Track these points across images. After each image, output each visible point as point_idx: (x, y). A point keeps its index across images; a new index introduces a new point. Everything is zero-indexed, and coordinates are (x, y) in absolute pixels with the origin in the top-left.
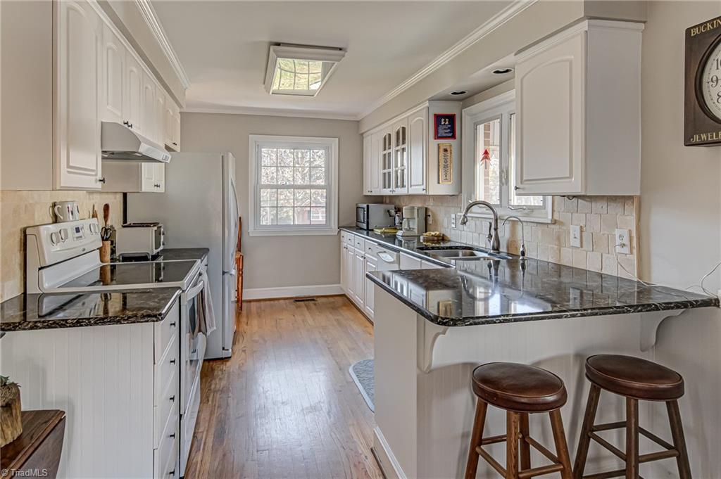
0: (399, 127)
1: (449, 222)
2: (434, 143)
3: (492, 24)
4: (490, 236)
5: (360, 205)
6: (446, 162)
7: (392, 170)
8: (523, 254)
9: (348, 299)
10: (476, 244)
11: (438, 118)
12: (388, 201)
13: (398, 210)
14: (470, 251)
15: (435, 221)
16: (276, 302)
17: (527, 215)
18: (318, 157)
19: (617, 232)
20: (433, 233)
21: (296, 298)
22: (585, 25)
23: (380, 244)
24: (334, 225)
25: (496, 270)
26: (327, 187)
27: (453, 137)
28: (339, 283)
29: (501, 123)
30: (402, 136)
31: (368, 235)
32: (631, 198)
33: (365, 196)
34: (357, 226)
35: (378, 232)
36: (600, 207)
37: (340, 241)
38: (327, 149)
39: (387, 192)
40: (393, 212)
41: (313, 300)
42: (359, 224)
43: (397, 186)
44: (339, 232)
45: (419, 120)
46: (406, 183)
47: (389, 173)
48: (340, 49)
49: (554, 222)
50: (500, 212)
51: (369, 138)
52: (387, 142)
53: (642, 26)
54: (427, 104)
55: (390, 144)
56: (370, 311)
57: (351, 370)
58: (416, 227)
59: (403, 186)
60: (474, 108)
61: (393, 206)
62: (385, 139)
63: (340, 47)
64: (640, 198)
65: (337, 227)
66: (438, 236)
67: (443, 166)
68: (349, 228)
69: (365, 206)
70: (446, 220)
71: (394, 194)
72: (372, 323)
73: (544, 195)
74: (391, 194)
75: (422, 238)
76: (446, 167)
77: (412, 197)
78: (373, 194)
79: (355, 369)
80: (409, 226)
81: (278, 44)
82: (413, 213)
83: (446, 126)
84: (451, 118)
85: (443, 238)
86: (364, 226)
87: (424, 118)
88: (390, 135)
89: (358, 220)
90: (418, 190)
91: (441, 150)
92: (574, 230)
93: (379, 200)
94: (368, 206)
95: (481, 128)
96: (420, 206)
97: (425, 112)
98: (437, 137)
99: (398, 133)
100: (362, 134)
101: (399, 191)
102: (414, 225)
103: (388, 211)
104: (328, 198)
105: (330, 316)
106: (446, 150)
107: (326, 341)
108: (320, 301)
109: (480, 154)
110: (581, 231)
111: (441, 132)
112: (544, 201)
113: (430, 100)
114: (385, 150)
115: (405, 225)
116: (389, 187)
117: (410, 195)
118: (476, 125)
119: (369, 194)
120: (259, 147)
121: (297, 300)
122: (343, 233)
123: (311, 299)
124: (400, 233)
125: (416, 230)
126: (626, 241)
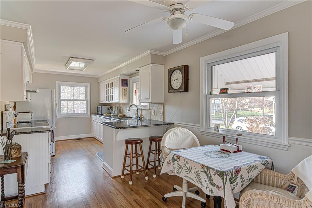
0: (111, 82)
1: (127, 111)
2: (121, 88)
3: (135, 59)
4: (136, 114)
5: (99, 106)
6: (125, 93)
7: (109, 95)
8: (143, 118)
9: (94, 138)
10: (133, 117)
11: (123, 80)
12: (108, 105)
13: (111, 108)
14: (131, 118)
15: (123, 111)
16: (67, 141)
17: (145, 108)
18: (83, 90)
19: (160, 111)
20: (122, 114)
21: (75, 139)
22: (151, 65)
23: (105, 118)
24: (89, 113)
25: (138, 123)
26: (86, 100)
27: (127, 86)
28: (91, 133)
29: (139, 83)
30: (112, 84)
31: (101, 115)
32: (162, 103)
33: (100, 103)
34: (97, 113)
35: (105, 115)
36: (157, 105)
37: (91, 119)
38: (86, 87)
39: (107, 102)
40: (110, 108)
42: (98, 112)
43: (111, 100)
44: (91, 116)
45: (117, 80)
46: (113, 99)
47: (108, 96)
48: (93, 60)
49: (150, 109)
50: (139, 107)
51: (102, 84)
52: (107, 86)
53: (164, 66)
54: (119, 76)
55: (108, 86)
56: (102, 139)
57: (96, 154)
58: (117, 113)
59: (113, 100)
60: (133, 78)
61: (110, 107)
62: (107, 84)
63: (93, 59)
64: (164, 103)
65: (90, 114)
66: (123, 115)
67: (124, 94)
68: (95, 114)
69: (100, 106)
70: (125, 110)
71: (110, 102)
72: (103, 144)
73: (148, 103)
74: (109, 102)
75: (118, 116)
76: (125, 94)
77: (116, 103)
78: (103, 103)
79: (97, 154)
80: (114, 112)
81: (73, 58)
82: (116, 108)
83: (125, 83)
84: (127, 80)
85: (125, 116)
86: (100, 113)
87: (118, 80)
88: (108, 84)
89: (98, 111)
90: (117, 101)
91: (124, 90)
92: (153, 111)
93: (105, 104)
94: (101, 107)
95: (135, 84)
96: (118, 106)
97: (119, 78)
98: (122, 86)
99: (111, 83)
100: (99, 82)
101: (111, 102)
102: (116, 112)
103: (108, 108)
104: (87, 104)
105: (88, 143)
106: (125, 90)
107: (88, 149)
108: (84, 139)
109: (134, 92)
110: (154, 111)
111: (124, 85)
112: (148, 104)
113: (120, 75)
114: (107, 88)
115: (113, 112)
116: (108, 100)
117: (115, 103)
118: (133, 83)
119: (101, 102)
120: (60, 86)
122: (92, 116)
123: (81, 139)
124: (112, 115)
125: (117, 114)
126: (161, 113)
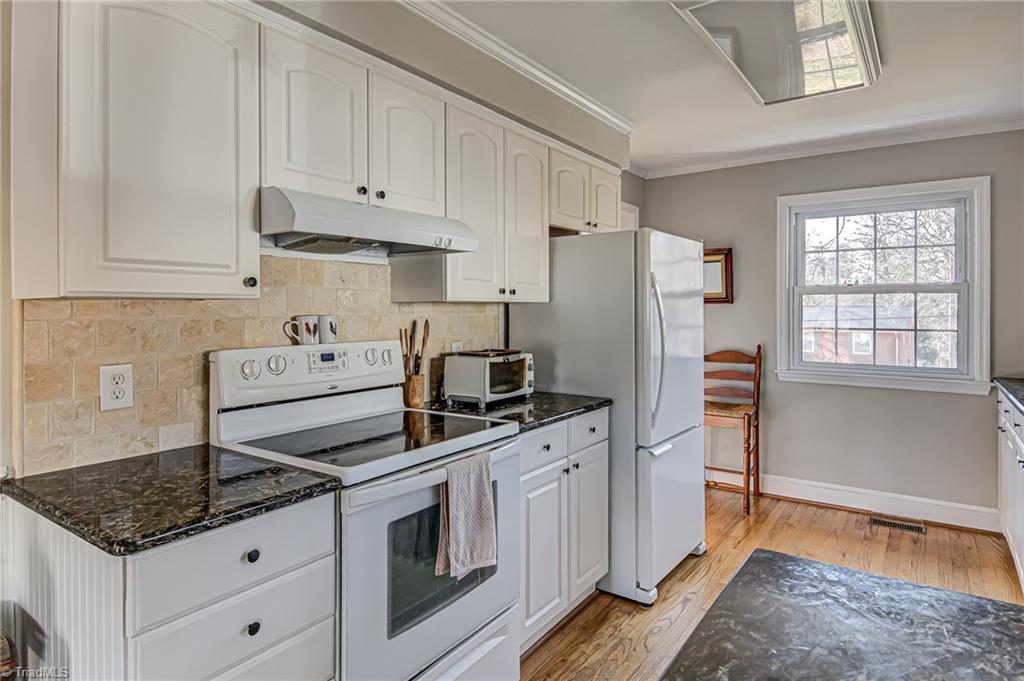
16: (830, 513)
21: (875, 514)
24: (981, 373)
26: (961, 288)
41: (919, 530)
44: (994, 391)
104: (963, 311)
121: (877, 520)
